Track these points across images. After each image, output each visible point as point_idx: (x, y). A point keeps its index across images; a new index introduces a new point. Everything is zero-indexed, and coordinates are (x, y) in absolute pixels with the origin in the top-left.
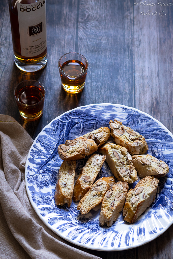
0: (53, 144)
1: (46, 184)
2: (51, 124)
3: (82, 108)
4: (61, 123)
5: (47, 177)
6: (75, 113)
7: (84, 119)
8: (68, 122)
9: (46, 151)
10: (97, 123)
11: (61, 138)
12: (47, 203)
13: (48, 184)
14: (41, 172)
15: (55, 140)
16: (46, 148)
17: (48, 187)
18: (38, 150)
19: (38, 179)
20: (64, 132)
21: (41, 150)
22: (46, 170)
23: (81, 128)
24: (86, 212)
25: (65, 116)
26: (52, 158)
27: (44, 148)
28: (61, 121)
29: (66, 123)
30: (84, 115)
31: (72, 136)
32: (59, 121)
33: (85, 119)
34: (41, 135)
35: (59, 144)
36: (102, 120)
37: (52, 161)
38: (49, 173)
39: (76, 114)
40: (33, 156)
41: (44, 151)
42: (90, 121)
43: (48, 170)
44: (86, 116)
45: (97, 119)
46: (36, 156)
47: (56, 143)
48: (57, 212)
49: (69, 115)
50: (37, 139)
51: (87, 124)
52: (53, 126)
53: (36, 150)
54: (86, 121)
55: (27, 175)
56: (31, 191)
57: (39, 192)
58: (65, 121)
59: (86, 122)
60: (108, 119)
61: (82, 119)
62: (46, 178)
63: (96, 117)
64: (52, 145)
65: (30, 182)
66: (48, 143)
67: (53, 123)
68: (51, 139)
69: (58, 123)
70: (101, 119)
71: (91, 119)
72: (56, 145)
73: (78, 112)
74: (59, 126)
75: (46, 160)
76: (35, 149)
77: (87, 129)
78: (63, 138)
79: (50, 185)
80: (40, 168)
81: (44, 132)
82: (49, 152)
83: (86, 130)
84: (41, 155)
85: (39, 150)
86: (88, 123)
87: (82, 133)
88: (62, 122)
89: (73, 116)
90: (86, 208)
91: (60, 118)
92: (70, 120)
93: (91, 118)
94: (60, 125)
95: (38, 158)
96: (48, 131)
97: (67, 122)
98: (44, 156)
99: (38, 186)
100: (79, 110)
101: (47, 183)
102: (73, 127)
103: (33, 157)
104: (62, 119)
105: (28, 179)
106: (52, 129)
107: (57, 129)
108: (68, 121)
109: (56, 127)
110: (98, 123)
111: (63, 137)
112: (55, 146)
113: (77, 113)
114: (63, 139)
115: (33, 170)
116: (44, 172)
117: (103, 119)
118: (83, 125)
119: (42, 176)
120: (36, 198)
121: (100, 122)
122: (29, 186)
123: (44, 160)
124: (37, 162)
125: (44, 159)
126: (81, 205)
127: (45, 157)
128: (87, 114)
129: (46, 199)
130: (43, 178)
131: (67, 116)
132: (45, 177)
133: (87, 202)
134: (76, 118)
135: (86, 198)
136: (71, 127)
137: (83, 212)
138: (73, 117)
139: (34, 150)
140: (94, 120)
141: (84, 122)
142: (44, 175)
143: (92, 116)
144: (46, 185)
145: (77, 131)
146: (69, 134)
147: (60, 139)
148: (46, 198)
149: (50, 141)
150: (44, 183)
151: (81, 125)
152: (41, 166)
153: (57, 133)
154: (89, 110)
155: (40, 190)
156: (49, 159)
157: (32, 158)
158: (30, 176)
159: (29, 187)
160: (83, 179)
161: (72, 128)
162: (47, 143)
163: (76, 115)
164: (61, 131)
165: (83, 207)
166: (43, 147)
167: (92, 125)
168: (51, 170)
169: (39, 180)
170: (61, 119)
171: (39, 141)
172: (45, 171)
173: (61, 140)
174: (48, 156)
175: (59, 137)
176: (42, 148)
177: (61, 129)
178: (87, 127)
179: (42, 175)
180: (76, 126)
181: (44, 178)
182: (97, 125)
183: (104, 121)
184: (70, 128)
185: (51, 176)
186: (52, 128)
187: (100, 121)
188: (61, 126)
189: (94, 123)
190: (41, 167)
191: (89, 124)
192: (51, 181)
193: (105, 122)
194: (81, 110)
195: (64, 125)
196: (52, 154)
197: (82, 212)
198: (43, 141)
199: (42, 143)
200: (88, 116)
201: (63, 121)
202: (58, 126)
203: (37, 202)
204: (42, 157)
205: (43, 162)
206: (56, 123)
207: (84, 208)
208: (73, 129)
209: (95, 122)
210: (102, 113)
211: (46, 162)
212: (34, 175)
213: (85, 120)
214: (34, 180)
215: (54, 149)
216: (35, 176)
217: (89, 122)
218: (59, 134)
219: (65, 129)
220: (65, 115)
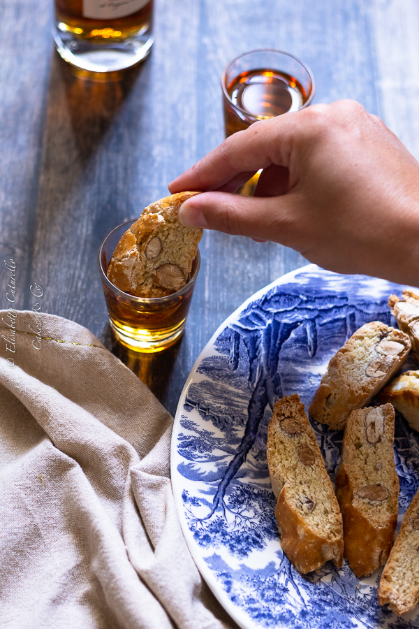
0: (238, 406)
1: (253, 540)
2: (216, 344)
3: (297, 276)
4: (244, 336)
5: (250, 514)
6: (280, 294)
7: (310, 310)
8: (264, 327)
9: (224, 433)
10: (352, 316)
11: (257, 381)
12: (277, 598)
13: (259, 536)
14: (227, 503)
15: (240, 391)
16: (220, 422)
17: (262, 547)
18: (198, 435)
19: (224, 528)
20: (262, 360)
21: (206, 432)
22: (239, 492)
23: (310, 339)
24: (411, 605)
25: (252, 311)
26: (247, 452)
27: (215, 424)
28: (244, 327)
29: (262, 332)
30: (307, 297)
31: (287, 371)
32: (238, 331)
33: (313, 310)
34: (195, 384)
35: (255, 403)
36: (367, 304)
37: (249, 461)
38: (251, 502)
39: (282, 299)
40: (189, 456)
41: (218, 434)
42: (329, 314)
43: (247, 492)
44: (316, 298)
45: (350, 303)
46: (197, 453)
47: (247, 402)
48: (317, 622)
49: (263, 304)
50: (187, 400)
51: (325, 324)
52: (223, 350)
53: (192, 433)
54: (318, 316)
55: (188, 521)
56: (215, 572)
57: (239, 568)
58: (256, 327)
59: (321, 319)
60: (382, 297)
61: (305, 311)
62: (247, 519)
63: (347, 298)
64: (236, 409)
65: (204, 543)
66: (223, 406)
67: (221, 340)
68: (229, 392)
69: (237, 337)
70: (363, 300)
71: (331, 306)
72: (247, 406)
73: (286, 292)
74: (242, 345)
75: (232, 462)
76: (187, 433)
77: (328, 339)
78: (262, 382)
79: (266, 540)
80: (221, 492)
81: (201, 373)
82: (234, 432)
83: (326, 344)
84: (210, 449)
85: (200, 433)
86: (325, 321)
87: (314, 354)
88: (246, 331)
89: (275, 306)
90: (408, 591)
91: (239, 318)
92: (269, 322)
93: (331, 302)
94: (244, 340)
95: (204, 459)
96: (212, 368)
97: (261, 328)
98: (221, 449)
99: (233, 551)
100: (289, 284)
101: (256, 534)
102: (283, 340)
103: (188, 458)
104: (246, 320)
105: (197, 535)
106: (222, 358)
107: (237, 355)
108: (265, 325)
109: (232, 351)
110: (358, 316)
111: (263, 378)
112: (246, 412)
113: (285, 295)
114: (265, 385)
115: (203, 500)
116: (237, 502)
117: (367, 299)
118: (314, 330)
119: (234, 515)
120: (239, 592)
121: (361, 311)
122: (206, 556)
123: (224, 463)
124: (206, 474)
125: (226, 459)
126: (390, 586)
127: (226, 454)
128: (317, 292)
129: (269, 588)
130: (238, 521)
131: (258, 307)
132: (244, 517)
133: (404, 571)
134: (286, 311)
135: (397, 560)
136: (278, 342)
137: (403, 607)
138: (276, 311)
139: (185, 437)
140: (342, 307)
141: (313, 320)
142: (240, 510)
143: (334, 297)
144: (255, 542)
145: (300, 352)
146: (277, 364)
147: (255, 385)
148: (267, 584)
149: (226, 398)
150: (245, 535)
151: (308, 331)
152: (220, 484)
153: (241, 368)
154: (319, 280)
155: (241, 562)
156: (238, 457)
157: (187, 462)
158: (199, 523)
159: (206, 560)
160: (364, 498)
161: (280, 344)
162: (219, 405)
163: (284, 302)
164: (251, 361)
165: (398, 590)
166: (210, 422)
167: (340, 323)
168: (256, 491)
169: (228, 530)
170: (243, 323)
171: (195, 404)
172: (238, 496)
173: (260, 388)
174: (235, 447)
175: (250, 379)
176: (208, 426)
177: (251, 354)
178: (325, 333)
179: (233, 510)
180: (293, 335)
181: (243, 520)
182: (354, 320)
183: (372, 307)
184: (274, 345)
185: (260, 511)
186: (221, 355)
187: (362, 308)
188: (246, 345)
189: (343, 316)
190: (222, 488)
191: (331, 322)
192: (265, 525)
193: (378, 308)
194: (295, 284)
195: (254, 340)
196: (244, 438)
197: (399, 607)
198: (206, 402)
199: (205, 410)
200: (321, 298)
201: (250, 328)
202: (237, 348)
203: (244, 603)
204: (217, 453)
205: (225, 469)
206: (230, 338)
207: (403, 594)
208: (286, 347)
209: (347, 311)
210: (362, 280)
211: (232, 468)
212: (210, 516)
213: (316, 313)
214: (214, 533)
215: (245, 423)
216: (214, 518)
217: (329, 317)
218: (246, 372)
219: (263, 352)
220: (250, 307)
